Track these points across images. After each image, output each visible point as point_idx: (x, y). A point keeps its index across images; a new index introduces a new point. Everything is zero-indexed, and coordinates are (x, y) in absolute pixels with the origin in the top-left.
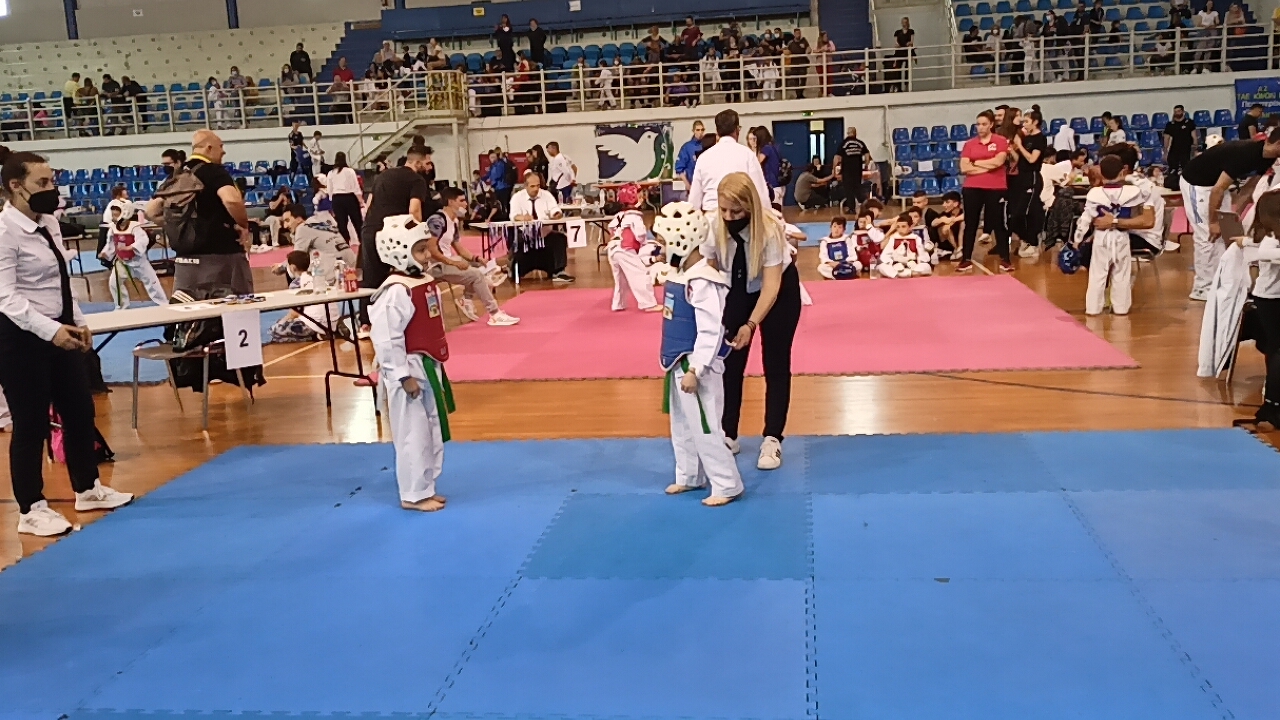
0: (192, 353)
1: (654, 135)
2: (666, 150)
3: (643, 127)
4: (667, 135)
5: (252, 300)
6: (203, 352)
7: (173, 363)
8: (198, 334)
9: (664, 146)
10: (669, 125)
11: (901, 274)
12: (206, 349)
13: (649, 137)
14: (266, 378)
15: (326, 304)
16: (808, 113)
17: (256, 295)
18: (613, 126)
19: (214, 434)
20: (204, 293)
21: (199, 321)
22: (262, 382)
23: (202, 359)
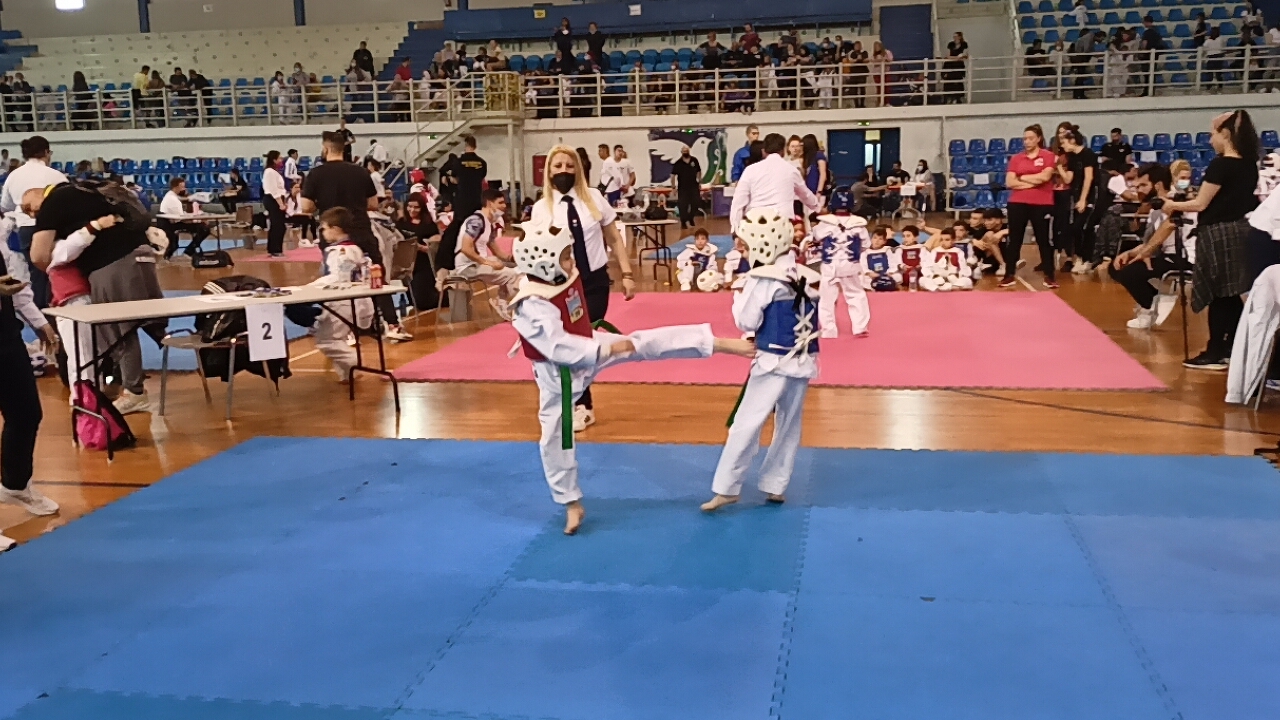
0: (218, 344)
1: (708, 141)
2: (719, 156)
3: (697, 132)
4: (721, 140)
5: (278, 293)
6: (229, 343)
7: (202, 353)
8: (227, 325)
9: (717, 152)
10: (723, 131)
11: (942, 288)
12: (233, 340)
13: (703, 142)
14: (292, 370)
15: (352, 299)
16: (864, 122)
17: (283, 289)
18: (667, 131)
19: (236, 424)
20: (235, 285)
21: (229, 313)
22: (287, 374)
23: (228, 350)
